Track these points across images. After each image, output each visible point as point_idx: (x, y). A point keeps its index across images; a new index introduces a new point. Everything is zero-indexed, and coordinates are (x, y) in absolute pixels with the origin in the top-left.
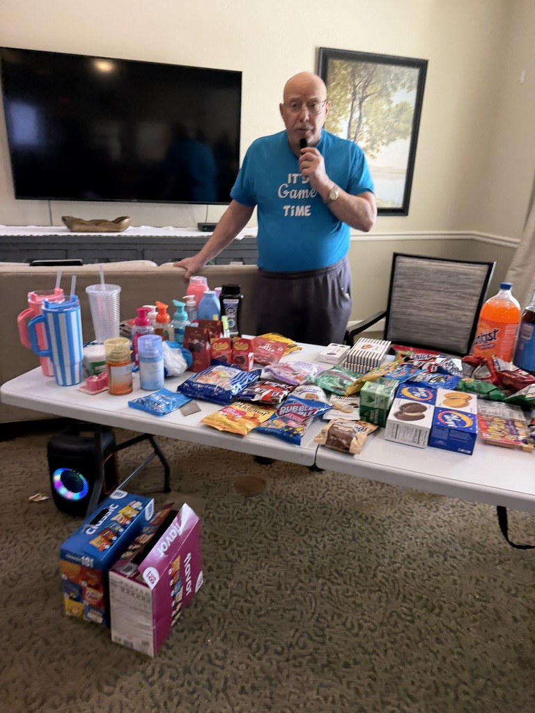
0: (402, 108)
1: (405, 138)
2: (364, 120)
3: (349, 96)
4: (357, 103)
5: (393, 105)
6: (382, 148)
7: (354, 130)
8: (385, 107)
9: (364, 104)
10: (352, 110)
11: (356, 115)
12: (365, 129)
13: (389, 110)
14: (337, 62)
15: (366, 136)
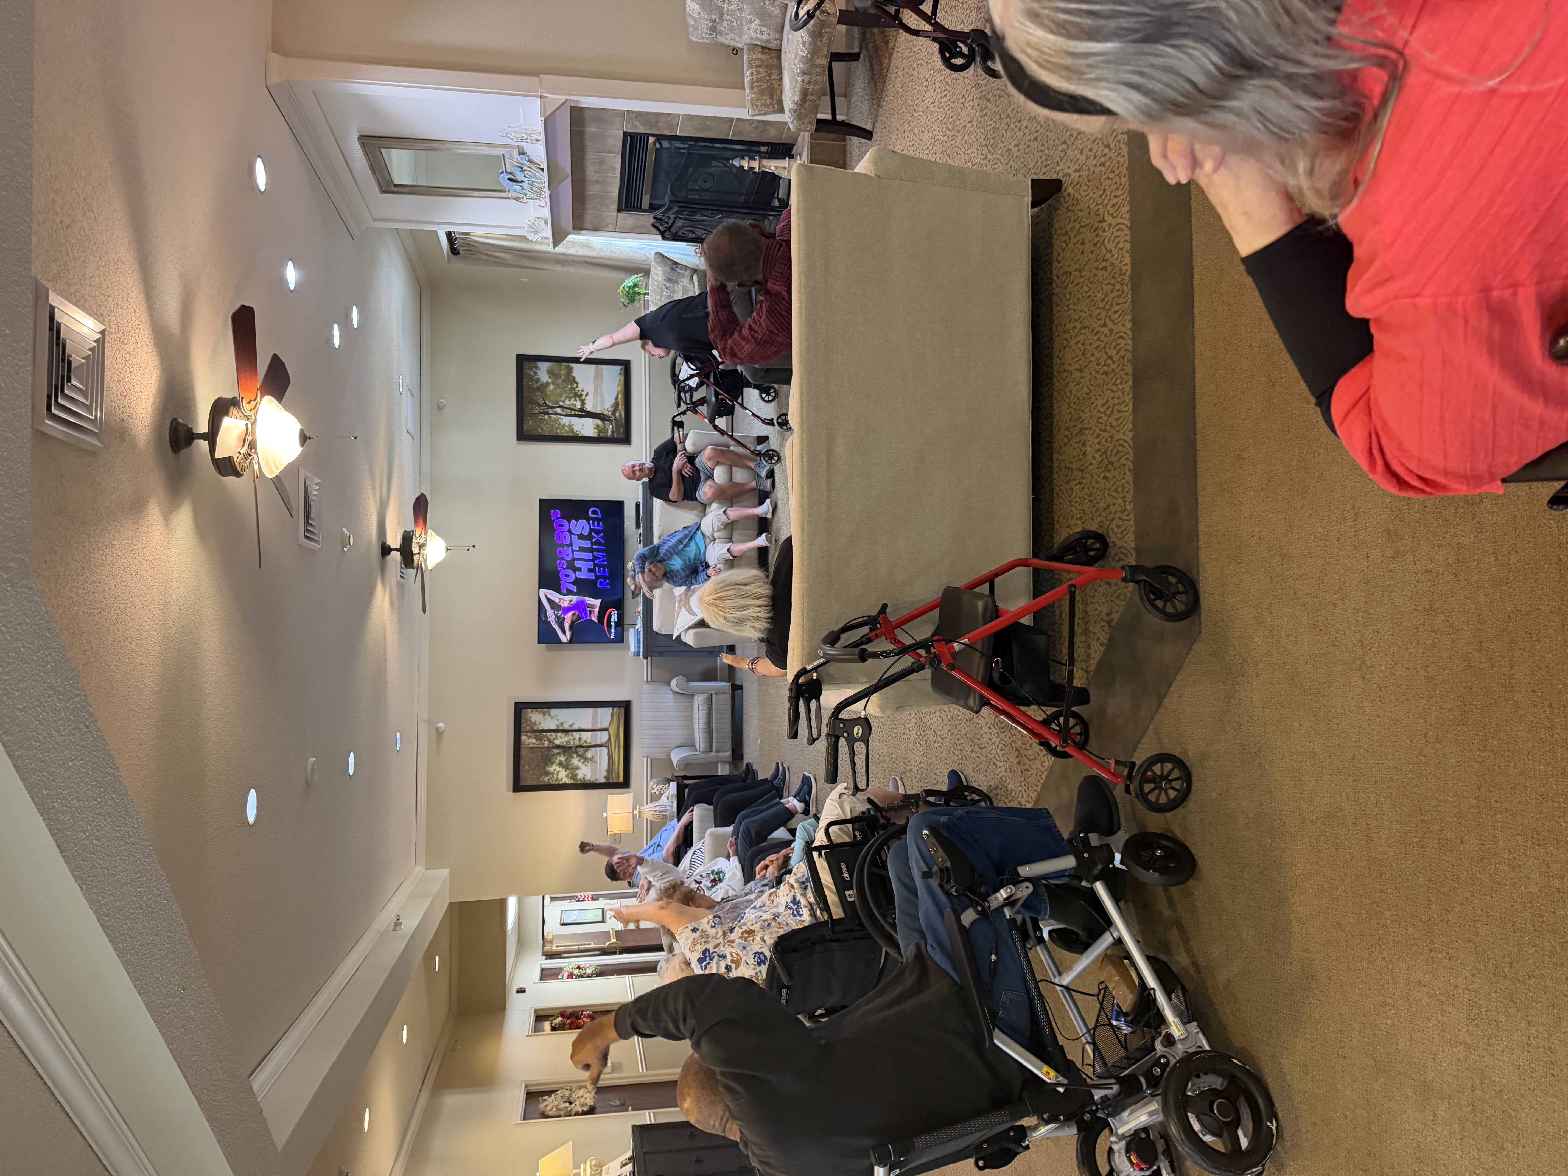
0: (550, 372)
1: (572, 368)
2: (561, 404)
3: (546, 417)
4: (550, 411)
5: (550, 381)
6: (580, 388)
7: (569, 412)
8: (551, 387)
9: (550, 404)
10: (556, 414)
11: (559, 410)
12: (567, 402)
13: (553, 383)
14: (525, 427)
15: (572, 401)
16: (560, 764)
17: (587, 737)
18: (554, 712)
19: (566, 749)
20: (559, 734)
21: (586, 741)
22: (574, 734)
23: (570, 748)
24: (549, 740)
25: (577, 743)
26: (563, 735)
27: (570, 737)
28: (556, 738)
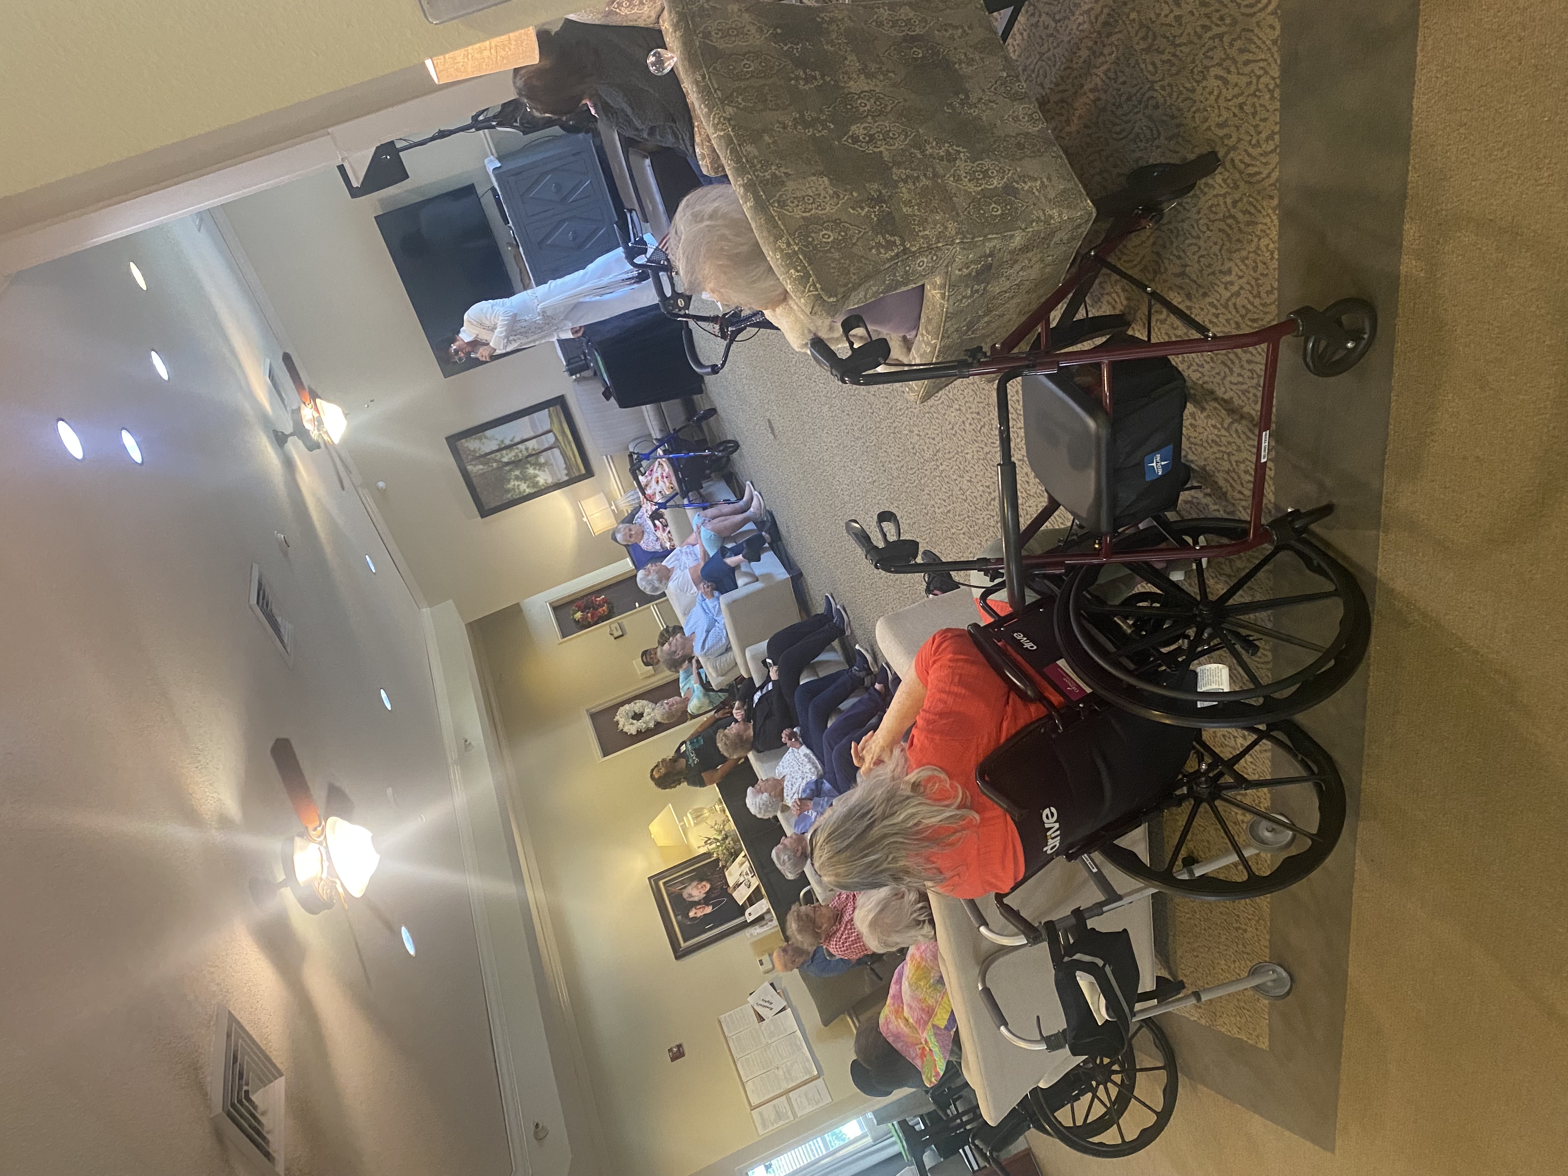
16: (517, 478)
17: (532, 445)
18: (489, 433)
19: (516, 463)
20: (504, 452)
21: (534, 449)
22: (520, 446)
23: (520, 460)
24: (496, 461)
25: (525, 453)
26: (508, 451)
27: (517, 451)
28: (502, 457)
